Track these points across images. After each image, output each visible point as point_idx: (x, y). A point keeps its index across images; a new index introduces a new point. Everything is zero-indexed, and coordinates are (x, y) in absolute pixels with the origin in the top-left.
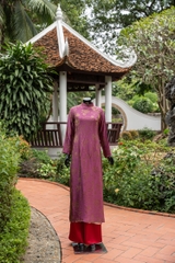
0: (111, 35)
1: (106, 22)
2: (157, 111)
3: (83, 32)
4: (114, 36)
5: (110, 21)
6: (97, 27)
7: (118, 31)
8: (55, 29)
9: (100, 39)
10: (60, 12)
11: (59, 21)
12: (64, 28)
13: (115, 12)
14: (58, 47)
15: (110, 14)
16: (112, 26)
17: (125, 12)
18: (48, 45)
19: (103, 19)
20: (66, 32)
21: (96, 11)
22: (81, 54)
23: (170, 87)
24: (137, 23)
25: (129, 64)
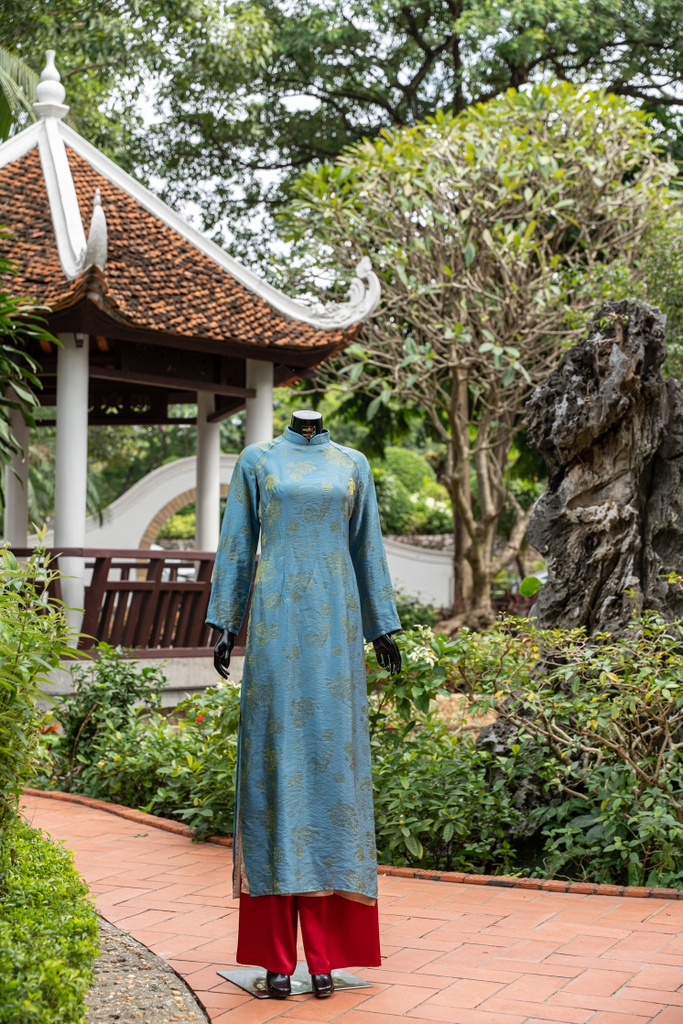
0: (238, 194)
1: (218, 135)
2: (426, 530)
3: (126, 163)
4: (251, 201)
5: (239, 134)
6: (178, 158)
7: (270, 180)
8: (34, 154)
9: (192, 209)
10: (51, 86)
11: (53, 123)
12: (72, 156)
13: (259, 99)
14: (49, 230)
15: (239, 106)
16: (246, 154)
19: (203, 122)
20: (80, 168)
21: (179, 89)
22: (147, 264)
23: (549, 399)
24: (367, 148)
25: (346, 316)
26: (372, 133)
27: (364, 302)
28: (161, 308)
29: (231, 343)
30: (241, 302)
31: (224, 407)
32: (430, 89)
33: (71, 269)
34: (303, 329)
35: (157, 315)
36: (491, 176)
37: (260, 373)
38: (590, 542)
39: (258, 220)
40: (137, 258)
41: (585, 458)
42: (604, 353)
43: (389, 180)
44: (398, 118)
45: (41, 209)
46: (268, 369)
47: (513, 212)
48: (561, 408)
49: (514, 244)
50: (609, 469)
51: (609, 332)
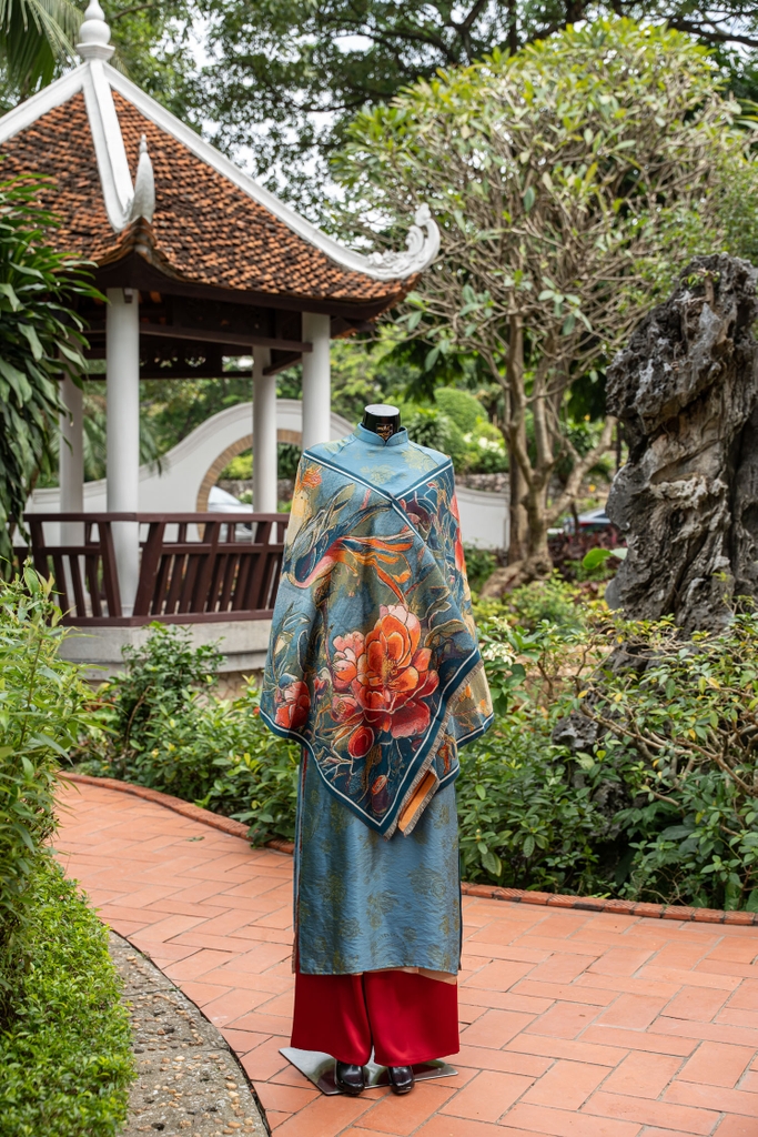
0: (291, 138)
1: (271, 77)
2: (479, 469)
3: (178, 108)
4: (305, 144)
5: (293, 77)
6: (230, 101)
7: (323, 122)
8: (78, 98)
9: (245, 154)
10: (96, 26)
11: (98, 66)
12: (118, 99)
13: (311, 40)
14: (95, 179)
15: (290, 48)
16: (299, 97)
17: (352, 43)
18: (48, 168)
19: (255, 64)
20: (127, 113)
21: (230, 31)
22: (198, 214)
23: (632, 364)
24: (423, 88)
25: (404, 265)
26: (427, 73)
27: (422, 251)
28: (212, 260)
29: (287, 296)
30: (295, 252)
31: (279, 361)
32: (483, 28)
33: (118, 220)
34: (361, 280)
35: (208, 268)
36: (549, 117)
37: (316, 326)
38: (675, 519)
39: (312, 163)
40: (187, 208)
41: (670, 426)
42: (694, 314)
43: (446, 121)
44: (452, 58)
45: (86, 155)
46: (325, 322)
47: (573, 154)
48: (646, 375)
49: (575, 187)
50: (697, 440)
51: (699, 290)
